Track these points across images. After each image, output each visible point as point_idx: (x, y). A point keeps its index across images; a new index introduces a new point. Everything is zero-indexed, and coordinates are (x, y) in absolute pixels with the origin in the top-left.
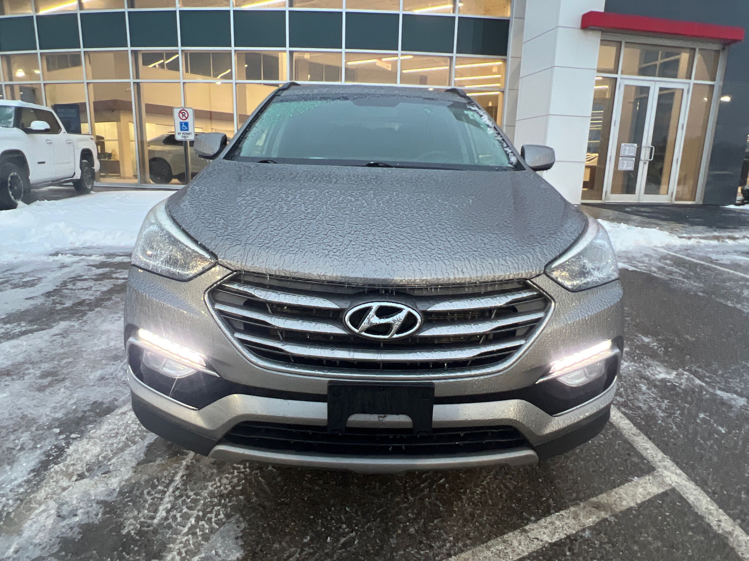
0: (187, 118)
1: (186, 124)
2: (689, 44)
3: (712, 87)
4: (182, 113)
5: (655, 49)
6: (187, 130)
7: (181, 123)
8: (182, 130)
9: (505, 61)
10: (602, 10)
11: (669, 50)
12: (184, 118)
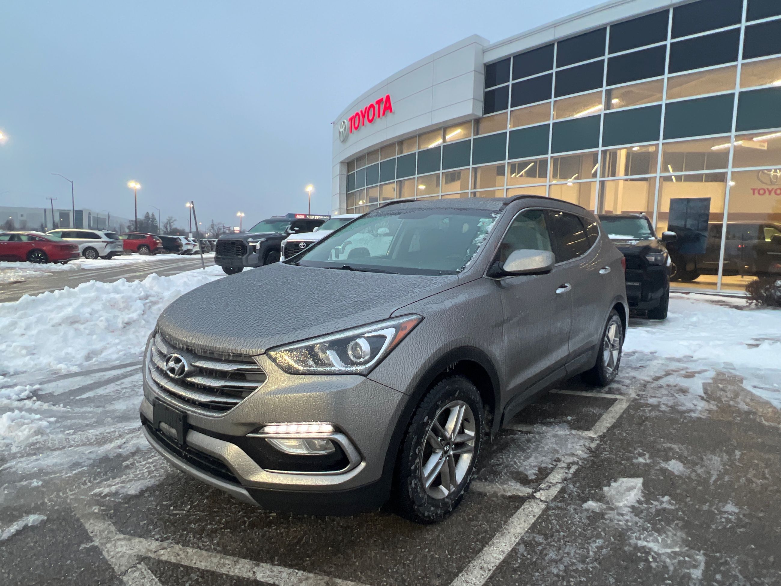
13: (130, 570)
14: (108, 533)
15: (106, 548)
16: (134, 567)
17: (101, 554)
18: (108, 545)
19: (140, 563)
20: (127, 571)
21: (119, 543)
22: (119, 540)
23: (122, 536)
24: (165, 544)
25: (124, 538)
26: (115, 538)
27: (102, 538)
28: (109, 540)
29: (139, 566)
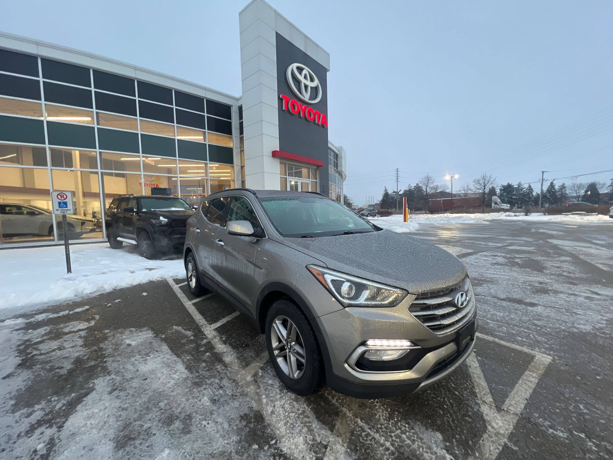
0: (65, 199)
1: (66, 203)
2: (308, 166)
3: (316, 182)
4: (61, 195)
5: (292, 166)
6: (67, 207)
7: (60, 203)
8: (60, 207)
9: (233, 167)
10: (278, 150)
11: (297, 167)
12: (63, 199)
13: (512, 412)
14: (492, 437)
15: (505, 432)
16: (507, 411)
17: (512, 433)
18: (502, 432)
19: (504, 410)
20: (513, 414)
21: (496, 426)
22: (493, 427)
23: (489, 427)
24: (479, 402)
25: (490, 425)
26: (493, 430)
27: (499, 439)
28: (497, 434)
29: (505, 409)
